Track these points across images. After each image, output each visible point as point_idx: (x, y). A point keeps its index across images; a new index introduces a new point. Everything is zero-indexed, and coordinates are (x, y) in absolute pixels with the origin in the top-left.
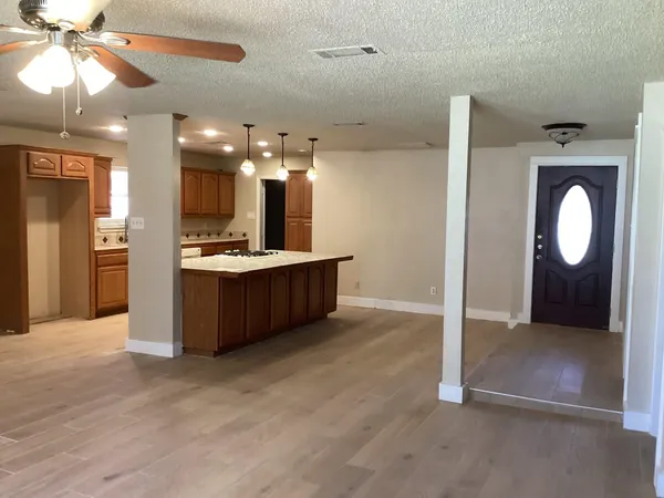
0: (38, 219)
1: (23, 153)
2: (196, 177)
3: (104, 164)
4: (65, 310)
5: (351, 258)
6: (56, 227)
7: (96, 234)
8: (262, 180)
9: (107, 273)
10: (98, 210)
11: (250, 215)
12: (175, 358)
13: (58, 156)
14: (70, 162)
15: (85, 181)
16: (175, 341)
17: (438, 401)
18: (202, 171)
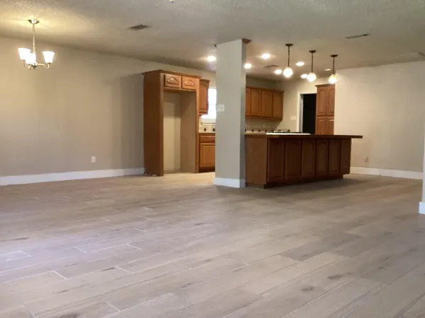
0: (169, 115)
1: (162, 75)
2: (259, 94)
3: (205, 84)
4: (183, 169)
5: (361, 137)
6: (179, 120)
7: (200, 126)
8: (301, 95)
9: (205, 147)
10: (202, 111)
11: (293, 118)
12: (241, 188)
13: (180, 77)
14: (186, 81)
15: (194, 92)
16: (241, 178)
17: (418, 214)
18: (262, 90)
